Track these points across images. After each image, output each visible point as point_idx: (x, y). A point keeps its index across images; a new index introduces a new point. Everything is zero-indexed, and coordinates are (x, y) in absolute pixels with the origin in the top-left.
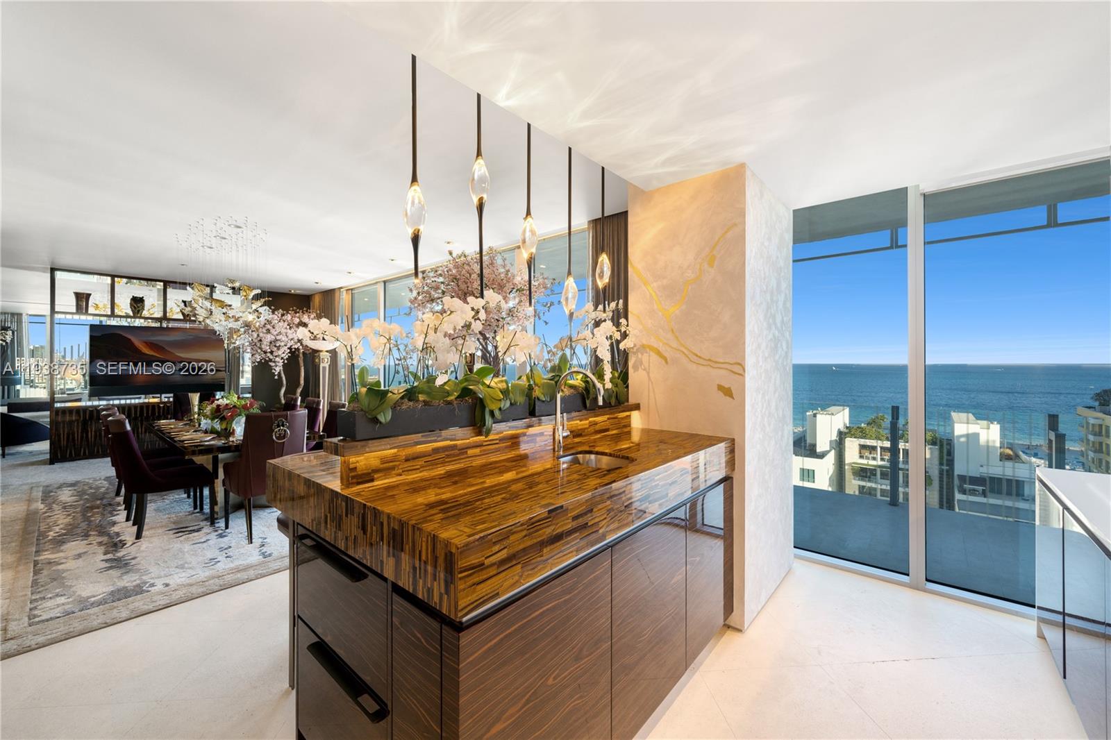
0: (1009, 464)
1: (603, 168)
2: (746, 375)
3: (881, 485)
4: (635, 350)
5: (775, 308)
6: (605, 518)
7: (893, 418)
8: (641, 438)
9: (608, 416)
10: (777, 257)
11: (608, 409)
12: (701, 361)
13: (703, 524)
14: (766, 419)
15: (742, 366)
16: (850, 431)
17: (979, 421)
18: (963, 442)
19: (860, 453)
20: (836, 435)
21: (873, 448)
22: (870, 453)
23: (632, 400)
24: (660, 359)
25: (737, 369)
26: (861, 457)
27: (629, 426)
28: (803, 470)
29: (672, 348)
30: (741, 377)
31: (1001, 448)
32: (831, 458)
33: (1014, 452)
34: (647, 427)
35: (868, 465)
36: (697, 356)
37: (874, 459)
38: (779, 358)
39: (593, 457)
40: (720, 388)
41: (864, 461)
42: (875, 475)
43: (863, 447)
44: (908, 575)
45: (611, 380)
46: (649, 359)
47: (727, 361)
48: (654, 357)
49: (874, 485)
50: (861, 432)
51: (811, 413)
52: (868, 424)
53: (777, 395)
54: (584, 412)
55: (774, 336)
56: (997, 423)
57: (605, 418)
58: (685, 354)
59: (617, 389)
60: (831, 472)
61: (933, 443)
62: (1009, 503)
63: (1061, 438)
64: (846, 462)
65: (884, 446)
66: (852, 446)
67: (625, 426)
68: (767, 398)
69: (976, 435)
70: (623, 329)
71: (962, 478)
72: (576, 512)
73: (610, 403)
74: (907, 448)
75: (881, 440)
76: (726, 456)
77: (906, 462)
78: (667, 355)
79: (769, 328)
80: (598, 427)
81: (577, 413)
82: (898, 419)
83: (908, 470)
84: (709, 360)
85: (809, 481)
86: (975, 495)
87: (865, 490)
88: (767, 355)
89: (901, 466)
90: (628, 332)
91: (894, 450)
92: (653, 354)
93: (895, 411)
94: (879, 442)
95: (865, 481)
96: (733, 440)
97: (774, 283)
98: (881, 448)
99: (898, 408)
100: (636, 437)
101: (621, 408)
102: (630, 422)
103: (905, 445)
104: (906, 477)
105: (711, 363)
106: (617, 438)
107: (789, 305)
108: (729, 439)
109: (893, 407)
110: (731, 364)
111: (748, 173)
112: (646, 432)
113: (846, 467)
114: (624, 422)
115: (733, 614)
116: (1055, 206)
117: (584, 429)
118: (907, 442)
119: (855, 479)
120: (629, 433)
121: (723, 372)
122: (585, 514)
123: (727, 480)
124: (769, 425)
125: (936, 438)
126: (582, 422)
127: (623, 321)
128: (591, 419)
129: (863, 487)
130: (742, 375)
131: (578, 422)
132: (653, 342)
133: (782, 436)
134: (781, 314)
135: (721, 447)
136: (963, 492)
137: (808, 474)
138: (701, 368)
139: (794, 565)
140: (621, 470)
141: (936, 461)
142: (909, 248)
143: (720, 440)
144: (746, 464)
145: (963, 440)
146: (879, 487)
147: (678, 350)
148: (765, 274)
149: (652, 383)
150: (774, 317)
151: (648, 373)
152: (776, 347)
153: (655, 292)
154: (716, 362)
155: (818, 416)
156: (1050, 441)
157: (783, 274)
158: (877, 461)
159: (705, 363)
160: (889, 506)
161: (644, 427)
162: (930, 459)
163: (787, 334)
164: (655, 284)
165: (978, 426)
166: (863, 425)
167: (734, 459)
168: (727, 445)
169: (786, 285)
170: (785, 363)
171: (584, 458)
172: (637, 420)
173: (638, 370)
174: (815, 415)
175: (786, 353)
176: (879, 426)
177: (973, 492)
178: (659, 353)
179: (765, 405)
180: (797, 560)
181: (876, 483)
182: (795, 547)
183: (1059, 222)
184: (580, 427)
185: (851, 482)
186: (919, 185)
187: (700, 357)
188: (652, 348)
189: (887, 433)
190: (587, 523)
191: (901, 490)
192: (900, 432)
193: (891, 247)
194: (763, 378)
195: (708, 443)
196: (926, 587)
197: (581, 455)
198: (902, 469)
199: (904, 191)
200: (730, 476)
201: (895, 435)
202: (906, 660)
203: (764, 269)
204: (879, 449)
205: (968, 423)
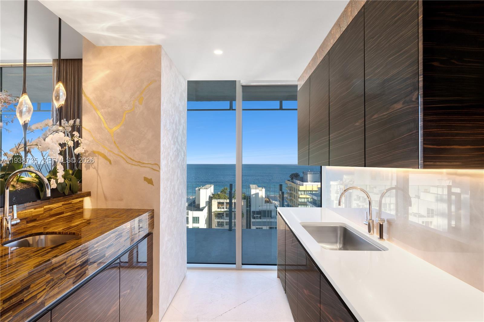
0: (268, 204)
1: (60, 20)
2: (161, 171)
3: (226, 220)
4: (87, 155)
5: (178, 133)
6: (45, 289)
7: (230, 190)
8: (91, 216)
9: (63, 203)
10: (179, 105)
11: (62, 198)
12: (134, 163)
13: (138, 262)
14: (172, 196)
15: (158, 165)
16: (214, 196)
17: (259, 188)
18: (254, 197)
19: (218, 206)
20: (208, 198)
21: (223, 203)
22: (222, 206)
23: (84, 190)
24: (106, 161)
25: (155, 167)
26: (218, 208)
27: (82, 208)
28: (194, 218)
29: (115, 154)
30: (158, 172)
31: (265, 198)
32: (206, 210)
33: (269, 199)
34: (96, 208)
35: (221, 211)
36: (131, 159)
37: (223, 208)
38: (180, 161)
39: (43, 237)
40: (146, 179)
41: (219, 210)
42: (223, 216)
43: (219, 203)
44: (235, 264)
45: (64, 177)
46: (99, 161)
47: (150, 163)
48: (102, 160)
49: (223, 220)
50: (218, 196)
51: (198, 189)
52: (221, 192)
53: (178, 182)
54: (39, 201)
55: (177, 149)
56: (264, 188)
57: (60, 204)
58: (123, 158)
59: (71, 182)
60: (206, 217)
61: (244, 199)
62: (268, 220)
63: (283, 193)
64: (213, 211)
65: (227, 202)
66: (215, 203)
67: (78, 209)
68: (173, 184)
69: (258, 194)
70: (76, 140)
71: (254, 212)
72: (10, 293)
73: (64, 193)
74: (235, 202)
75: (226, 199)
76: (148, 221)
77: (235, 208)
78: (111, 158)
79: (174, 144)
80: (52, 212)
81: (31, 204)
82: (232, 190)
83: (235, 212)
84: (139, 162)
85: (196, 223)
86: (257, 219)
87: (220, 223)
88: (173, 159)
89: (233, 210)
90: (80, 141)
91: (230, 204)
92: (101, 157)
93: (231, 186)
94: (225, 200)
95: (220, 219)
96: (153, 210)
97: (177, 118)
98: (226, 203)
99: (232, 184)
100: (87, 215)
101: (74, 196)
102: (83, 204)
103: (235, 201)
104: (235, 214)
105: (140, 163)
106: (70, 219)
107: (185, 132)
108: (151, 210)
109: (230, 184)
110: (152, 164)
111: (163, 53)
112: (95, 211)
113: (212, 214)
114: (78, 206)
115: (153, 315)
116: (282, 101)
117: (39, 215)
118: (235, 199)
119: (216, 219)
120: (82, 214)
121: (148, 169)
122: (21, 292)
123: (149, 235)
124: (174, 199)
125: (245, 196)
126: (37, 210)
127: (76, 133)
128: (45, 207)
129: (219, 222)
130: (159, 171)
131: (33, 210)
132: (101, 149)
133: (181, 204)
134: (181, 136)
135: (145, 216)
136: (254, 218)
137: (196, 220)
138: (134, 167)
139: (187, 273)
140: (65, 245)
141: (245, 207)
142: (237, 111)
143: (145, 211)
144: (160, 223)
145: (254, 196)
146: (225, 221)
147: (119, 155)
148: (172, 113)
149: (100, 177)
150: (177, 138)
151: (97, 171)
152: (178, 154)
153: (103, 116)
154: (143, 163)
155: (201, 190)
156: (280, 195)
157: (182, 115)
158: (225, 209)
159: (136, 164)
160: (229, 231)
161: (94, 208)
162: (243, 205)
163: (184, 148)
164: (102, 110)
165: (258, 190)
166: (219, 193)
167: (154, 222)
168: (149, 214)
169: (184, 120)
170: (183, 164)
171: (33, 240)
172: (88, 203)
173: (89, 169)
174: (199, 190)
175: (184, 158)
176: (225, 193)
177: (257, 218)
178: (105, 157)
179: (172, 188)
180: (188, 270)
181: (224, 219)
182: (187, 263)
183: (283, 108)
184: (33, 214)
185: (214, 220)
186: (240, 81)
187: (133, 160)
188: (100, 154)
189: (227, 196)
190: (23, 300)
191: (233, 221)
192: (233, 195)
193: (229, 110)
194: (171, 173)
195: (137, 214)
196: (242, 268)
197: (31, 238)
198: (233, 212)
199: (235, 82)
200: (151, 232)
201: (231, 196)
202: (235, 308)
203: (172, 110)
204: (225, 203)
205: (256, 189)
